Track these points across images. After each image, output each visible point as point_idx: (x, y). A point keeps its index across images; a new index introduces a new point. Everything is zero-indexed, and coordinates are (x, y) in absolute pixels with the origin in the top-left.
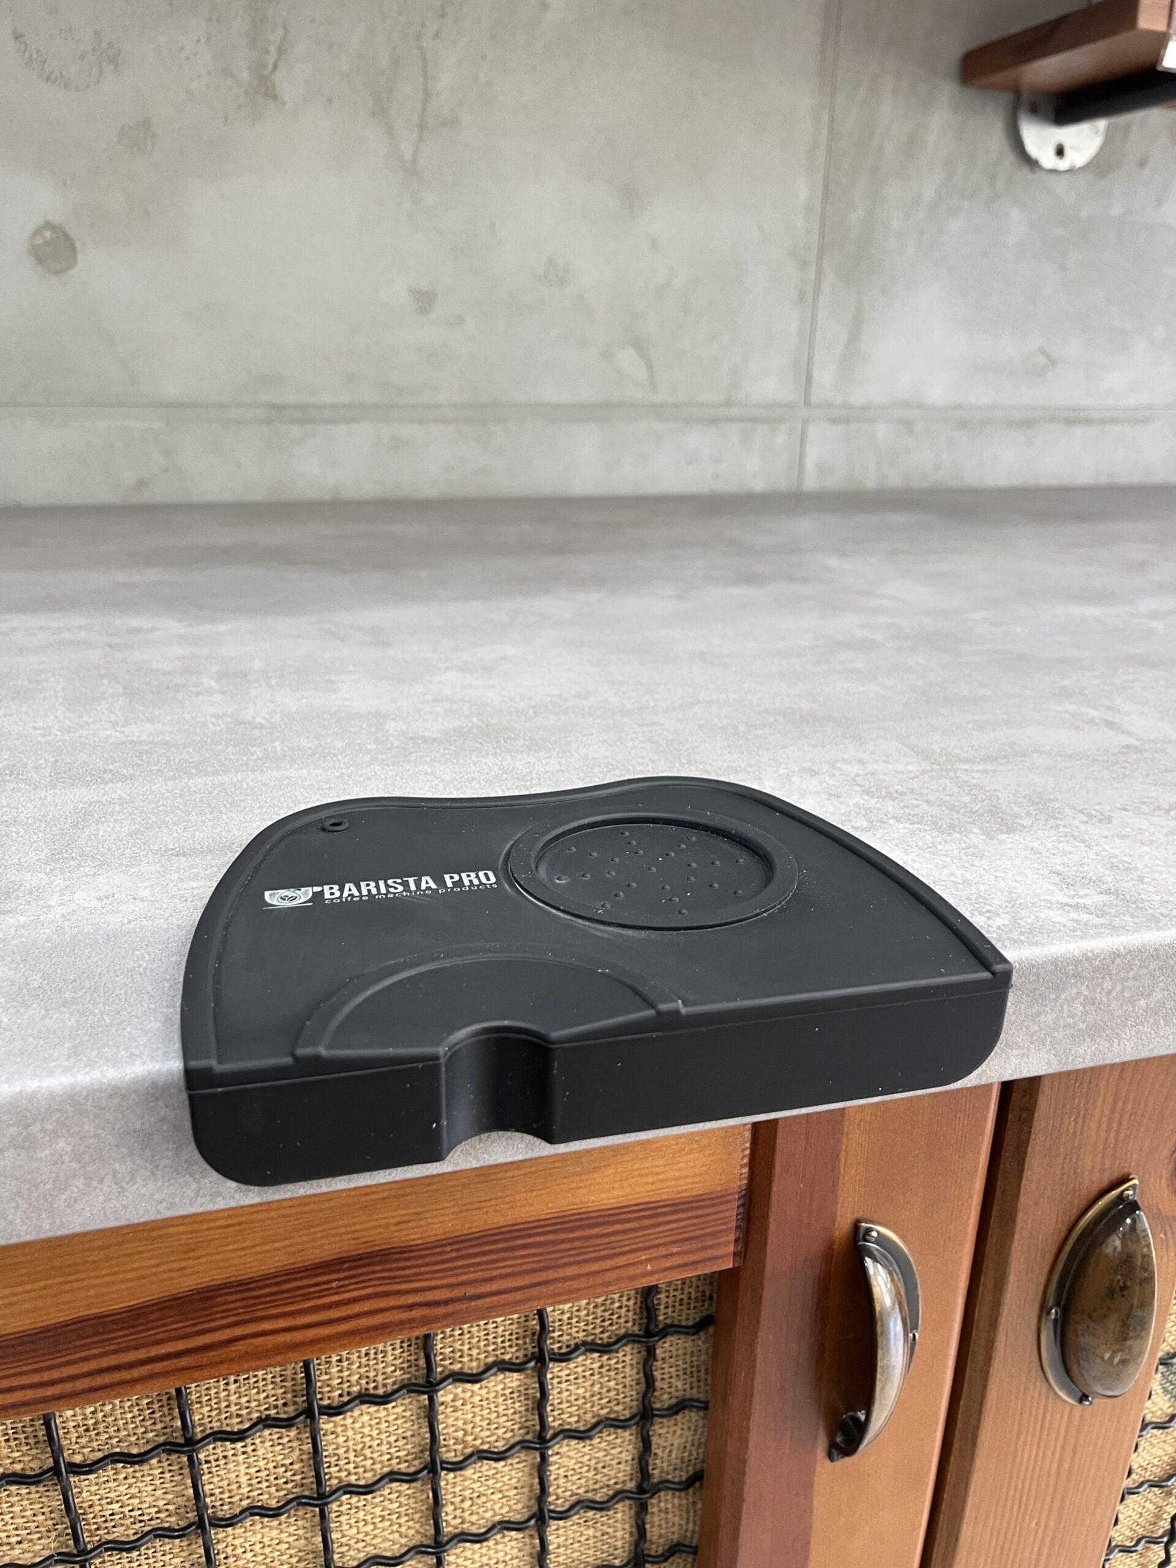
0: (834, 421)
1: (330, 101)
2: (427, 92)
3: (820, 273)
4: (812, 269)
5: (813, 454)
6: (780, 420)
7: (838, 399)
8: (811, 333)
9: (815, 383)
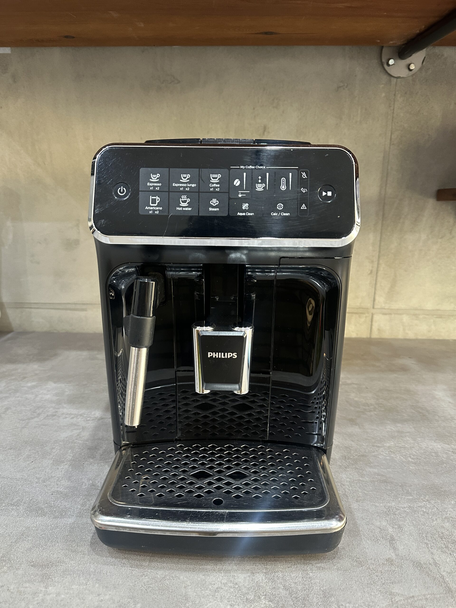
0: (385, 314)
4: (376, 263)
5: (376, 325)
6: (363, 313)
7: (387, 306)
8: (376, 284)
9: (377, 301)
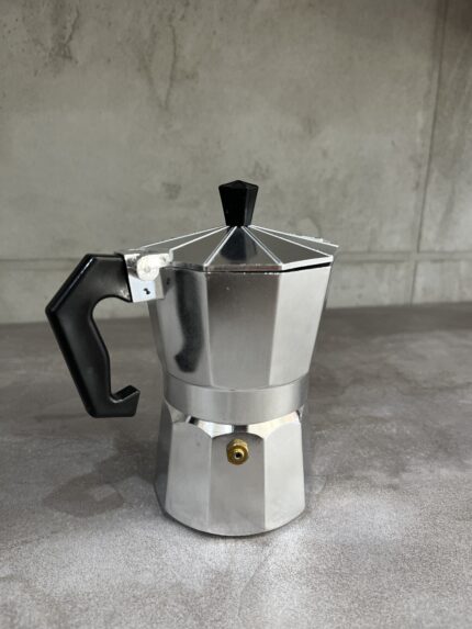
0: (435, 261)
1: (109, 61)
2: (175, 56)
3: (429, 171)
4: (425, 168)
5: (420, 281)
6: (402, 261)
7: (437, 248)
8: (423, 208)
9: (423, 238)
